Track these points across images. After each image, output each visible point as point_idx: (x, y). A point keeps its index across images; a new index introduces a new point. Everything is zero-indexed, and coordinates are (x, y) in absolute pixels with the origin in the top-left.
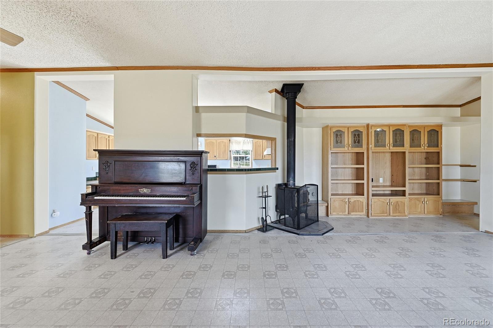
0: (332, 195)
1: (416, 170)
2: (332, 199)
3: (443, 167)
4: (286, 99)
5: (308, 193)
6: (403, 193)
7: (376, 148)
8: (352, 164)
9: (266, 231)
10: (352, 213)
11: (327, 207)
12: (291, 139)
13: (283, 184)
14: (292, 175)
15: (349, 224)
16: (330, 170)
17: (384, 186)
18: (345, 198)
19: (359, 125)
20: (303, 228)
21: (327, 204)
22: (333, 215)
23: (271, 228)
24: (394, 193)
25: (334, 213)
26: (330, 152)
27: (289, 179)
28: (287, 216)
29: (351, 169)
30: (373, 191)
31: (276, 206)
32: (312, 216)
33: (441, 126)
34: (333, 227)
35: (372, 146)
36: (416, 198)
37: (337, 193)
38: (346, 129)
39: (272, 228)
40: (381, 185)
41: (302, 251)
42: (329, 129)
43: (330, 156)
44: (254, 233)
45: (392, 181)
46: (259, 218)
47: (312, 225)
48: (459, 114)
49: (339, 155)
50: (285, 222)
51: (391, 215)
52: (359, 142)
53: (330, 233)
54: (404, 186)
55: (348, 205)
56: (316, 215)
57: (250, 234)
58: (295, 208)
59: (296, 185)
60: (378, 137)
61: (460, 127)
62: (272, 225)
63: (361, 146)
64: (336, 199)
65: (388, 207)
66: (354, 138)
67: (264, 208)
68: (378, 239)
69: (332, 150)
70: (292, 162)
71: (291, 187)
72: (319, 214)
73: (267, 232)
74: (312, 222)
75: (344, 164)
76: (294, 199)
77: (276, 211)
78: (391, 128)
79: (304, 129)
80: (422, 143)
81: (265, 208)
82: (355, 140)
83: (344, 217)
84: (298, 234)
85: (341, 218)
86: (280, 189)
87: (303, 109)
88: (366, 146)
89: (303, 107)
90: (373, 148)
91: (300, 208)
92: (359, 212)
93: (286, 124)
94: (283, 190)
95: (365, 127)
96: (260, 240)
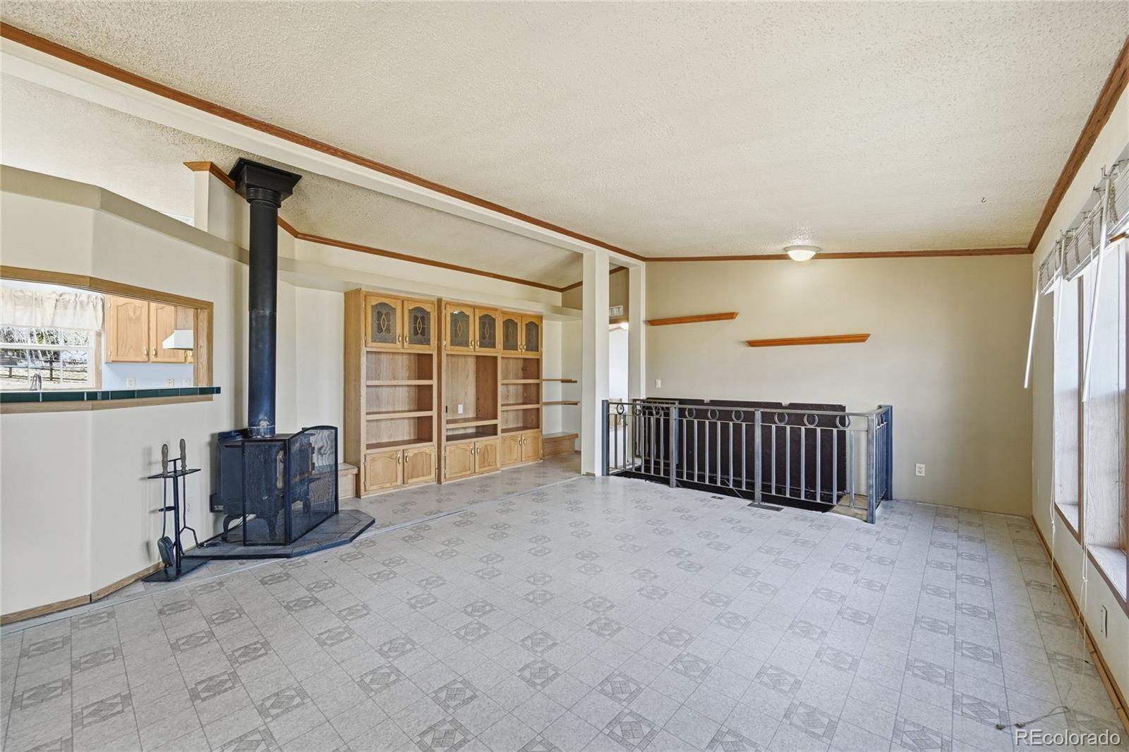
0: (369, 447)
1: (511, 388)
2: (367, 456)
3: (544, 382)
4: (249, 201)
5: (310, 449)
6: (493, 431)
7: (453, 347)
8: (409, 378)
9: (179, 574)
10: (410, 481)
11: (358, 476)
12: (262, 311)
13: (235, 431)
14: (266, 406)
15: (405, 504)
16: (364, 390)
17: (465, 419)
18: (397, 451)
19: (422, 297)
20: (300, 537)
21: (357, 469)
22: (371, 492)
23: (196, 562)
24: (481, 430)
25: (373, 488)
26: (364, 350)
27: (258, 417)
28: (250, 517)
29: (406, 388)
30: (447, 430)
31: (211, 497)
32: (323, 505)
33: (540, 318)
34: (374, 517)
35: (446, 342)
36: (511, 436)
37: (379, 441)
38: (399, 303)
39: (203, 561)
40: (460, 417)
41: (304, 593)
42: (362, 298)
43: (364, 359)
44: (128, 594)
45: (478, 410)
46: (148, 545)
47: (321, 525)
48: (559, 303)
49: (383, 357)
50: (245, 535)
51: (476, 471)
52: (423, 334)
53: (370, 531)
54: (496, 418)
55: (401, 465)
56: (333, 499)
57: (109, 601)
58: (277, 492)
59: (276, 433)
60: (456, 326)
61: (561, 323)
62: (199, 552)
63: (427, 342)
64: (378, 455)
65: (472, 459)
66: (415, 323)
67: (169, 509)
68: (459, 519)
69: (368, 345)
70: (266, 372)
71: (263, 437)
72: (340, 495)
73: (182, 579)
74: (324, 517)
75: (394, 378)
76: (273, 469)
77: (212, 510)
78: (477, 310)
79: (297, 288)
80: (519, 343)
81: (175, 508)
82: (415, 328)
83: (395, 492)
84: (288, 556)
85: (388, 495)
86: (226, 446)
87: (296, 237)
88: (436, 342)
89: (296, 234)
90: (449, 347)
91: (293, 489)
92: (423, 476)
93: (246, 269)
94: (240, 450)
95: (434, 304)
96: (160, 607)
